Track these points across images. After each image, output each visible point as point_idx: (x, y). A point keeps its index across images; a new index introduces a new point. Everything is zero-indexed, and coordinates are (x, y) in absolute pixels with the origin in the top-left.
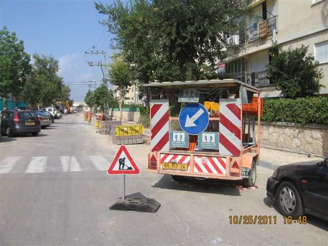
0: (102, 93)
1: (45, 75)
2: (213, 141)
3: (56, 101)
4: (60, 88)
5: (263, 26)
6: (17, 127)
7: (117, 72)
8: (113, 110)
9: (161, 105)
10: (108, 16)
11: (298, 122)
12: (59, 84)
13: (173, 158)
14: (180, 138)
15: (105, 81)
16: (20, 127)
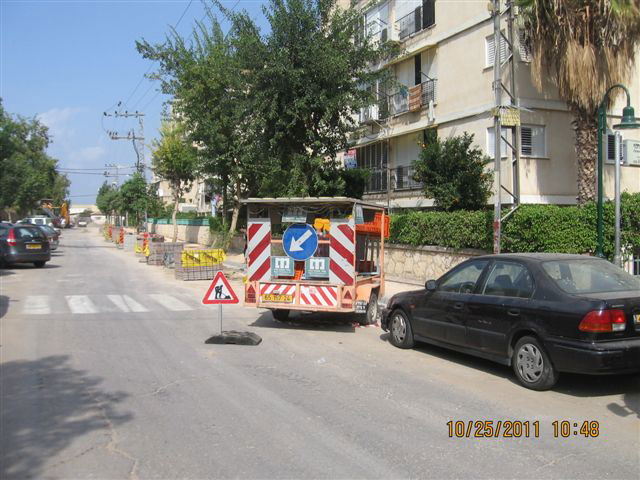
0: (136, 190)
1: (23, 153)
2: (323, 268)
3: (42, 204)
4: (53, 180)
5: (415, 93)
6: (13, 252)
7: (170, 156)
8: (155, 222)
9: (261, 225)
10: (158, 63)
11: (451, 246)
12: (52, 172)
13: (275, 289)
14: (284, 264)
15: (141, 168)
16: (19, 252)
